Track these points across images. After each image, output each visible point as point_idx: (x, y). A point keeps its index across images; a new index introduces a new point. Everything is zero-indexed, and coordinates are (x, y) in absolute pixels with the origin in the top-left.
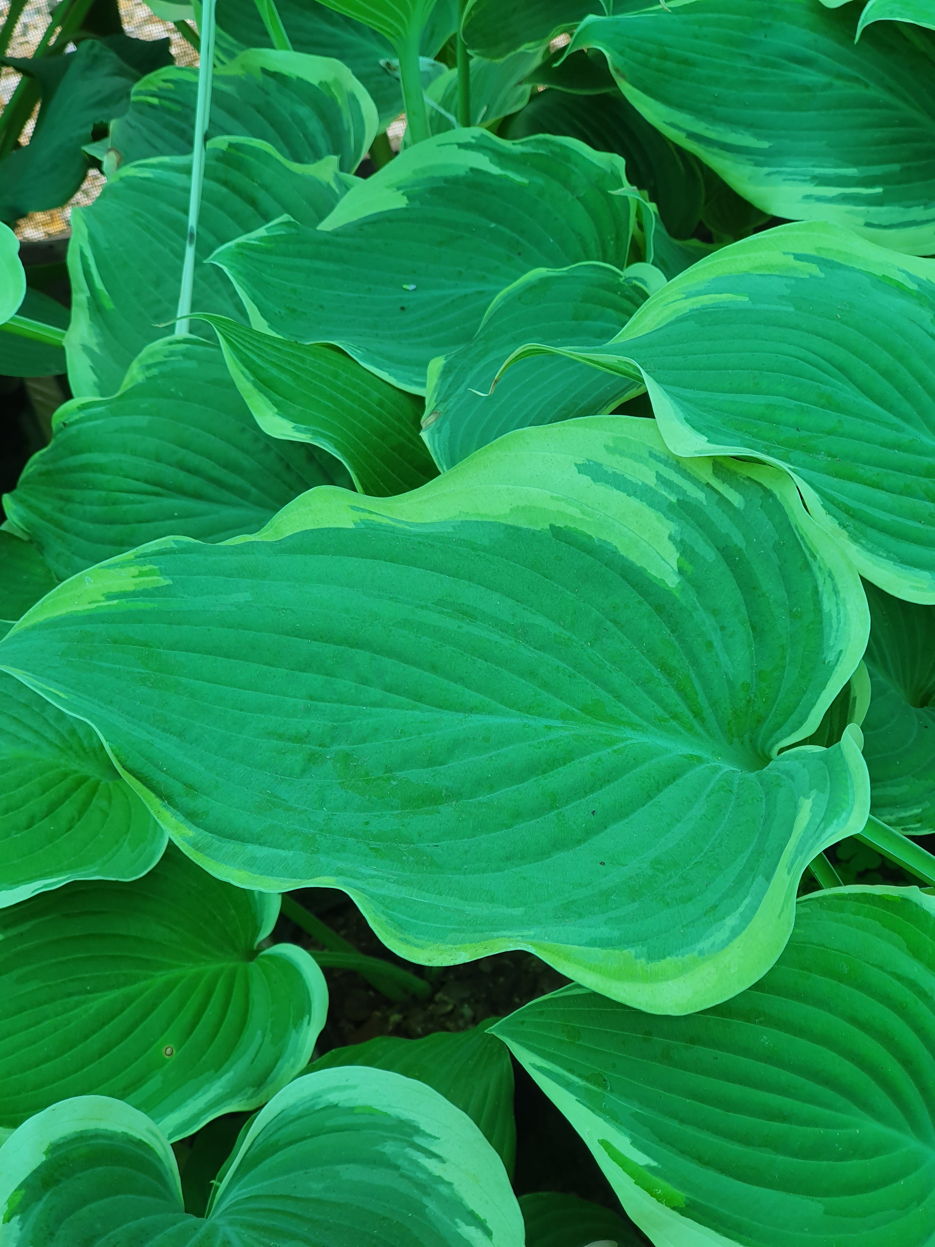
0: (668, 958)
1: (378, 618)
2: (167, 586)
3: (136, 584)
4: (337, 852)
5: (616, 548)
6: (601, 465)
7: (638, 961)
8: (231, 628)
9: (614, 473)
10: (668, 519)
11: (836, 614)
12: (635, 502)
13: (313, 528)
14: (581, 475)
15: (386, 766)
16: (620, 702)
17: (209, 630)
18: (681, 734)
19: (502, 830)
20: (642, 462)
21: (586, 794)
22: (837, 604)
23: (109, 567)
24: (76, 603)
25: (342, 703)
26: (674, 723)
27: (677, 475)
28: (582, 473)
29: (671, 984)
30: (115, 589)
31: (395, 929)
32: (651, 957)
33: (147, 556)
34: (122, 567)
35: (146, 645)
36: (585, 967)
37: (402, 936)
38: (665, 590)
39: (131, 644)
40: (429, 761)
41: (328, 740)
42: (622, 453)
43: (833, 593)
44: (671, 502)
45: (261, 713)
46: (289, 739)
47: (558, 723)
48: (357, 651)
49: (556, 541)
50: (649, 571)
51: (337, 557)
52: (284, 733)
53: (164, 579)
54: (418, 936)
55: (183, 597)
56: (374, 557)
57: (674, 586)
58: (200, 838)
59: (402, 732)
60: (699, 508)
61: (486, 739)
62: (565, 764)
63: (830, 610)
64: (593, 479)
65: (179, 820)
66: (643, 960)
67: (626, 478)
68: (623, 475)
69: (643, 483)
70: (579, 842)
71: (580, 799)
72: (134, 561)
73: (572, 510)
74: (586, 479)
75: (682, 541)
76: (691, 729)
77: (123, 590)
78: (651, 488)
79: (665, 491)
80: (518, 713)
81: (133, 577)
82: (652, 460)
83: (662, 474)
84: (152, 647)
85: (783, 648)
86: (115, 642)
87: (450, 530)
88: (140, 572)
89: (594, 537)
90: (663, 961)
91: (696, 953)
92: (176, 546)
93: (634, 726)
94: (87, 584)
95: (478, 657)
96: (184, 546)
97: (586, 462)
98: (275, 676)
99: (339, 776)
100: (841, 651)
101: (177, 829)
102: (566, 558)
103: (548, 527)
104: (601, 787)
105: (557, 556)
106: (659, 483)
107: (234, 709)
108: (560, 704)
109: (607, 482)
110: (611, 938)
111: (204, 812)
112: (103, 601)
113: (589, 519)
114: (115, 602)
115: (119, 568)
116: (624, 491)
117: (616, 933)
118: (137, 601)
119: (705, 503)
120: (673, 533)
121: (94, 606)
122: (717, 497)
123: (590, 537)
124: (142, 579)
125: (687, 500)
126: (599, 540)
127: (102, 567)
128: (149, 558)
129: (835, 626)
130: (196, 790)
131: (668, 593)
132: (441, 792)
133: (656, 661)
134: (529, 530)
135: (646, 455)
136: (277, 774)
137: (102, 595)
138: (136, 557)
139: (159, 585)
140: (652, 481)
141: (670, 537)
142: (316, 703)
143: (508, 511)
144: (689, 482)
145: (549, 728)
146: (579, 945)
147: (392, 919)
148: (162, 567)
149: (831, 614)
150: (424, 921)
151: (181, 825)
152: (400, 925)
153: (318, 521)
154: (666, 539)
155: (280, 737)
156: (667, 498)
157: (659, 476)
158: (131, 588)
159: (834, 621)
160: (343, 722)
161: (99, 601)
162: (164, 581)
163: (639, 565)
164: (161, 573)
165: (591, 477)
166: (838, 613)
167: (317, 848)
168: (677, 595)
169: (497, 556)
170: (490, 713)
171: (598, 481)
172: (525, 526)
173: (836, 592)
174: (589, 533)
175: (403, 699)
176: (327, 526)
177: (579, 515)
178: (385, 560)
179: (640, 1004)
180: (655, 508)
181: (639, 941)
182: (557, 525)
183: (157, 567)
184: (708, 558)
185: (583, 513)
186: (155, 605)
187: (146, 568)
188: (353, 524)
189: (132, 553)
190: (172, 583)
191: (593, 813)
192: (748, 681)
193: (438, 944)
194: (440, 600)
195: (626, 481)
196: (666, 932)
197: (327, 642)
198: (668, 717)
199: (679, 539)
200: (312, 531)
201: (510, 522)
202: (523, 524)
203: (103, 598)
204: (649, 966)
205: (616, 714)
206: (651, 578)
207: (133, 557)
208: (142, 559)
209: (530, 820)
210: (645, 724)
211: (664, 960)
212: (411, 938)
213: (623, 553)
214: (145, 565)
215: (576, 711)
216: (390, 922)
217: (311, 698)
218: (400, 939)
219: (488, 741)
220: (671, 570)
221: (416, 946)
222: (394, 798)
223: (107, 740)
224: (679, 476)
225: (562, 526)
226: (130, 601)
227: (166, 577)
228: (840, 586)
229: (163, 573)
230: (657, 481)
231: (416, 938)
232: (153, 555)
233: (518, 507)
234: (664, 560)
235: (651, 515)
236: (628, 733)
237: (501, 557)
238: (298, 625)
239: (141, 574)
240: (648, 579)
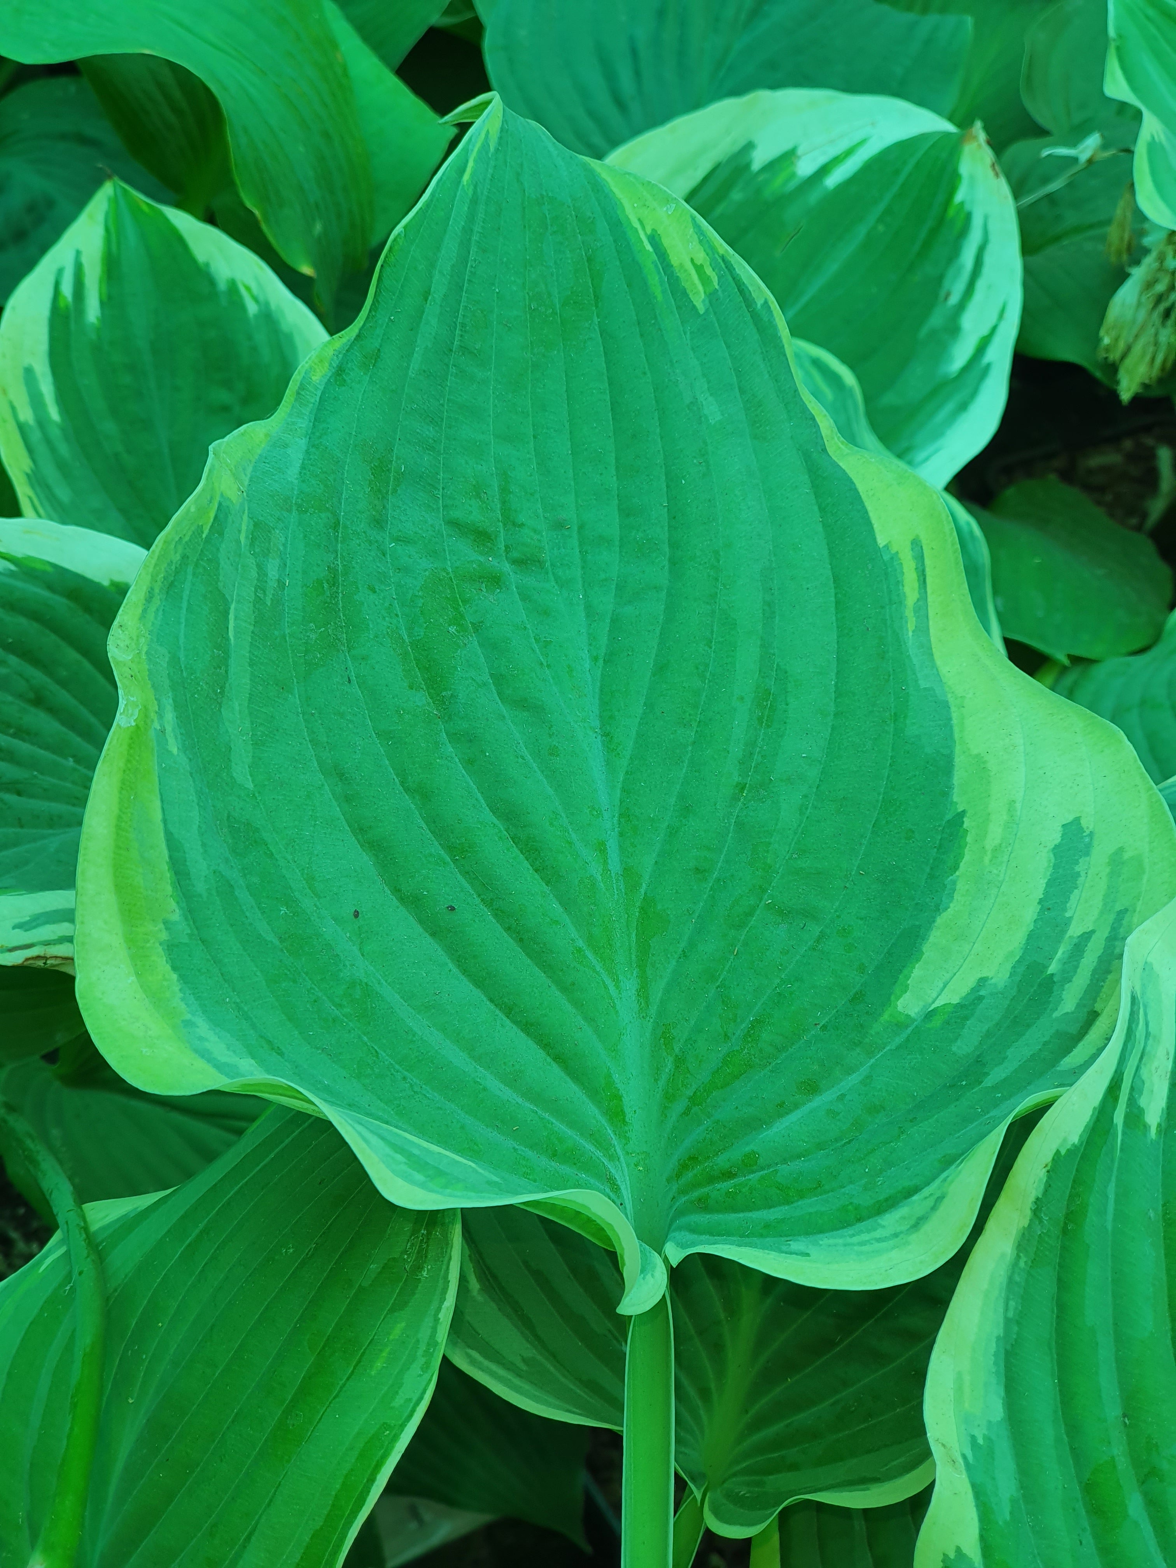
0: (175, 976)
1: (728, 587)
2: (694, 307)
3: (681, 265)
4: (305, 536)
5: (946, 909)
6: (1087, 854)
7: (161, 926)
8: (657, 402)
9: (1078, 874)
10: (1014, 967)
11: (878, 1236)
12: (1029, 913)
13: (860, 490)
14: (1060, 828)
15: (482, 622)
16: (677, 961)
17: (645, 373)
18: (656, 1080)
19: (397, 775)
20: (1105, 905)
21: (489, 903)
22: (896, 1235)
23: (697, 226)
24: (635, 205)
25: (583, 568)
26: (669, 1065)
27: (1096, 960)
28: (1064, 831)
29: (130, 981)
30: (666, 242)
31: (164, 578)
32: (171, 948)
33: (729, 270)
34: (701, 242)
35: (596, 297)
36: (119, 818)
37: (157, 591)
38: (890, 995)
39: (592, 280)
40: (501, 675)
41: (515, 554)
42: (1114, 874)
43: (912, 1222)
44: (1046, 967)
45: (538, 464)
46: (504, 502)
47: (615, 864)
48: (667, 567)
49: (939, 826)
50: (917, 966)
51: (820, 529)
52: (511, 493)
53: (703, 301)
54: (161, 613)
55: (685, 333)
56: (836, 579)
57: (900, 1008)
58: (310, 388)
59: (547, 644)
60: (1045, 1009)
61: (553, 752)
62: (536, 871)
63: (884, 1227)
64: (1056, 847)
65: (332, 360)
66: (164, 936)
67: (1071, 892)
68: (1076, 888)
69: (1071, 918)
70: (396, 891)
71: (479, 896)
72: (717, 256)
73: (995, 834)
74: (1054, 837)
75: (980, 998)
76: (669, 1097)
77: (668, 251)
78: (1063, 932)
79: (1063, 953)
80: (617, 802)
81: (692, 260)
82: (1112, 917)
83: (1092, 939)
84: (597, 307)
85: (816, 1188)
86: (589, 260)
87: (923, 684)
88: (702, 266)
89: (957, 873)
90: (168, 967)
91: (188, 1017)
92: (759, 306)
93: (643, 992)
94: (665, 209)
95: (697, 731)
96: (766, 319)
97: (1088, 832)
98: (601, 474)
99: (457, 568)
100: (808, 1255)
101: (321, 361)
102: (913, 845)
103: (960, 810)
104: (508, 929)
105: (913, 832)
106: (1075, 941)
107: (534, 426)
108: (647, 863)
109: (1056, 867)
110: (190, 879)
111: (345, 380)
112: (646, 234)
113: (987, 860)
114: (649, 248)
115: (699, 238)
116: (1046, 893)
117: (200, 887)
118: (659, 273)
119: (1056, 1015)
120: (990, 982)
121: (637, 225)
122: (1073, 1029)
123: (956, 868)
124: (693, 272)
125: (1055, 988)
126: (954, 883)
127: (693, 219)
128: (727, 273)
129: (855, 1239)
130: (374, 365)
131: (886, 1001)
132: (445, 689)
133: (764, 1010)
134: (951, 787)
135: (1118, 907)
136: (443, 489)
137: (653, 230)
138: (723, 258)
139: (691, 296)
140: (1075, 930)
141: (982, 982)
142: (575, 535)
143: (975, 752)
144: (1088, 982)
145: (601, 848)
146: (165, 821)
147: (177, 572)
148: (720, 293)
149: (875, 1230)
150: (186, 620)
151: (327, 365)
152: (172, 584)
153: (873, 495)
154: (979, 976)
155: (504, 490)
156: (1051, 959)
157: (1087, 936)
158: (674, 260)
159: (865, 1237)
160: (553, 573)
161: (644, 228)
162: (699, 300)
163: (924, 949)
164: (710, 294)
165: (1060, 844)
166: (879, 1240)
167: (306, 512)
168: (886, 1016)
169: (893, 750)
170: (608, 762)
171: (1055, 855)
172: (956, 780)
173: (917, 1224)
174: (962, 864)
175: (604, 640)
176: (869, 508)
177: (990, 843)
178: (836, 594)
179: (82, 923)
180: (1027, 943)
181: (197, 929)
182: (965, 819)
183: (717, 287)
184: (959, 1043)
185: (995, 850)
186: (660, 297)
187: (709, 271)
188: (884, 543)
189: (727, 251)
190: (702, 312)
191: (452, 909)
192: (761, 1161)
193: (149, 636)
194: (786, 672)
195: (1065, 896)
196: (222, 974)
197: (670, 526)
198: (677, 1050)
199: (982, 993)
200: (856, 490)
201: (959, 760)
202: (959, 776)
203: (649, 232)
204: (157, 945)
205: (653, 955)
206: (905, 972)
207: (721, 252)
208: (723, 266)
209: (423, 818)
210: (653, 1010)
211: (170, 968)
212: (156, 602)
213: (939, 920)
214: (713, 270)
215: (643, 891)
216: (173, 567)
217: (581, 527)
218: (152, 589)
219: (551, 754)
220: (930, 1001)
221: (145, 611)
222: (426, 629)
223: (405, 227)
224: (1095, 964)
225: (965, 826)
226: (656, 266)
227: (707, 302)
228: (927, 1227)
229: (712, 297)
230: (1079, 937)
231: (157, 610)
232: (734, 279)
233: (985, 762)
234: (945, 986)
235: (1015, 940)
236: (630, 985)
237: (892, 756)
238: (683, 482)
239: (699, 269)
240: (904, 967)
